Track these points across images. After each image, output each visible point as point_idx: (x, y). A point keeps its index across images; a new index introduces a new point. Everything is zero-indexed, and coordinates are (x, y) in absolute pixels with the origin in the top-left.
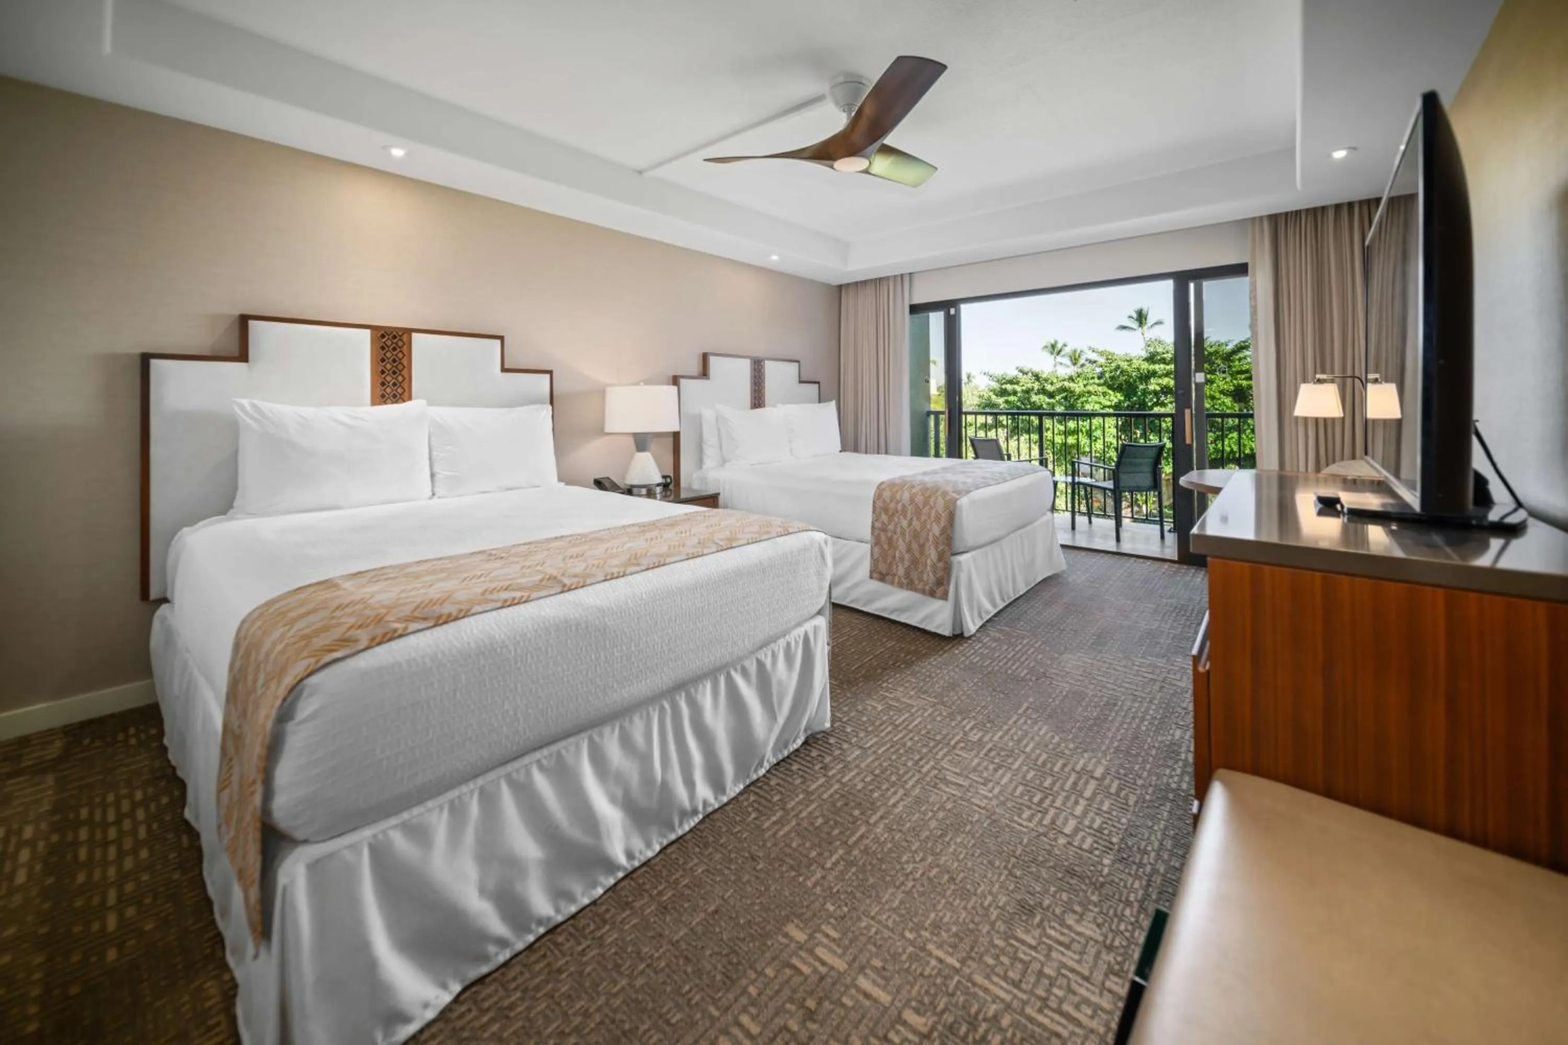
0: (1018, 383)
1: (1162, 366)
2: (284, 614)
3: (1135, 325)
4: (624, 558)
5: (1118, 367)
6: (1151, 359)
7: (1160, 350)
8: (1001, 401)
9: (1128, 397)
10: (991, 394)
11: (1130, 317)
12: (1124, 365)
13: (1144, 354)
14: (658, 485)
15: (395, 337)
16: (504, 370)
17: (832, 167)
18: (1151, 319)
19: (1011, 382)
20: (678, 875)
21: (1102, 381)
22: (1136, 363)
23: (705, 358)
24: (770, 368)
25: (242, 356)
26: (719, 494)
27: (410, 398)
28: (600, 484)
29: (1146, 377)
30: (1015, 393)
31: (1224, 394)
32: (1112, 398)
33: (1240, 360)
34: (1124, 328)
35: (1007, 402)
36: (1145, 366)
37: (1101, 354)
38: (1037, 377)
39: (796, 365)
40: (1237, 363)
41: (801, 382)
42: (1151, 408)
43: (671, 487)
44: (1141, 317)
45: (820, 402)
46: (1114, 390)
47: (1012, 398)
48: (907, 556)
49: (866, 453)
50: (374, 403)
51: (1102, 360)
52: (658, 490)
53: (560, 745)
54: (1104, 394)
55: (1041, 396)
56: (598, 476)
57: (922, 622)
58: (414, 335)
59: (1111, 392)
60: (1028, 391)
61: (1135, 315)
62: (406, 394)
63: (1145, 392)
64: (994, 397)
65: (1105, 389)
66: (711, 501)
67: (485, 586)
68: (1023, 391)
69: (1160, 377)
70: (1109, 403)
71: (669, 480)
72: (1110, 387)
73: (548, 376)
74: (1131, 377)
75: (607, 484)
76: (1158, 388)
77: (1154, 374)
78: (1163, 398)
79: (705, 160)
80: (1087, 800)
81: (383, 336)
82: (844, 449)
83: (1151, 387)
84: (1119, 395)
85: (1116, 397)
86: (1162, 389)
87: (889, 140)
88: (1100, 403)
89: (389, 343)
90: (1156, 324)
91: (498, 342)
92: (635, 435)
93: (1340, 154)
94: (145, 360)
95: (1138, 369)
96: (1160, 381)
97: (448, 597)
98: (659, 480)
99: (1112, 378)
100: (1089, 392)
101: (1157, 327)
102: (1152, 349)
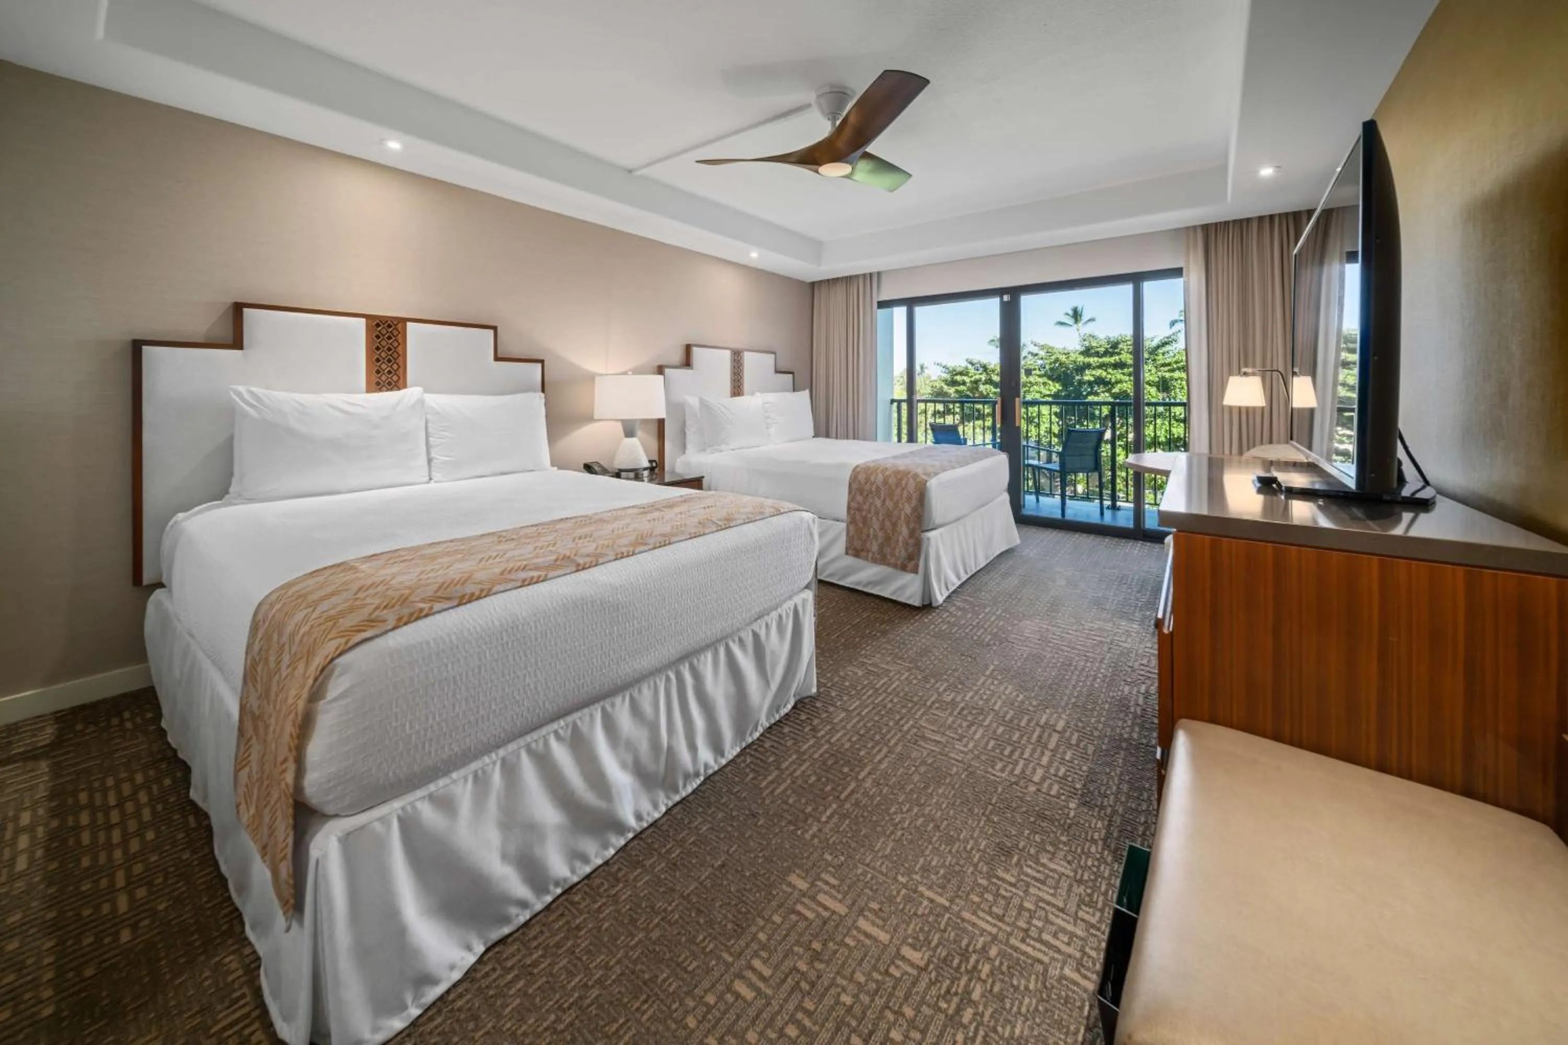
0: (967, 374)
1: (1096, 359)
2: (304, 597)
3: (1070, 321)
4: (632, 538)
5: (1057, 360)
6: (1087, 352)
7: (1094, 344)
8: (951, 390)
9: (1065, 386)
10: (943, 384)
11: (1067, 314)
12: (1063, 358)
13: (1080, 348)
14: (645, 469)
15: (389, 326)
16: (497, 359)
17: (817, 172)
18: (1085, 317)
19: (961, 374)
20: (684, 834)
21: (1043, 372)
22: (1073, 357)
23: (688, 349)
24: (749, 358)
25: (237, 343)
26: (703, 477)
27: (405, 386)
28: (588, 468)
29: (1081, 369)
30: (964, 383)
31: (1150, 385)
32: (1052, 388)
33: (1163, 354)
34: (1062, 324)
35: (957, 391)
36: (1081, 359)
37: (1042, 347)
38: (985, 368)
39: (773, 356)
40: (1161, 357)
41: (777, 372)
42: (1086, 397)
43: (656, 470)
44: (1076, 315)
45: (794, 391)
46: (1053, 380)
47: (962, 388)
48: (880, 534)
49: (837, 438)
50: (369, 390)
51: (1042, 353)
52: (646, 473)
53: (576, 716)
54: (1045, 384)
55: (988, 386)
56: (589, 460)
57: (894, 593)
58: (409, 324)
59: (1050, 382)
60: (976, 382)
61: (1071, 313)
62: (401, 381)
63: (1081, 383)
64: (945, 387)
65: (1045, 379)
66: (696, 483)
67: (503, 566)
68: (971, 382)
69: (1094, 369)
70: (1048, 393)
71: (654, 464)
72: (1050, 378)
73: (540, 365)
74: (1068, 369)
75: (596, 468)
76: (1092, 379)
77: (1088, 366)
78: (1095, 389)
79: (697, 162)
80: (1052, 751)
81: (378, 325)
82: (816, 435)
83: (1086, 378)
84: (1057, 385)
85: (1055, 387)
86: (1096, 379)
87: (871, 149)
88: (1041, 393)
89: (384, 332)
90: (1089, 320)
91: (491, 332)
92: (623, 422)
93: (1267, 172)
94: (137, 347)
95: (1075, 362)
96: (1094, 372)
97: (469, 577)
98: (646, 464)
99: (1051, 369)
100: (1030, 383)
101: (1090, 324)
102: (1087, 343)
